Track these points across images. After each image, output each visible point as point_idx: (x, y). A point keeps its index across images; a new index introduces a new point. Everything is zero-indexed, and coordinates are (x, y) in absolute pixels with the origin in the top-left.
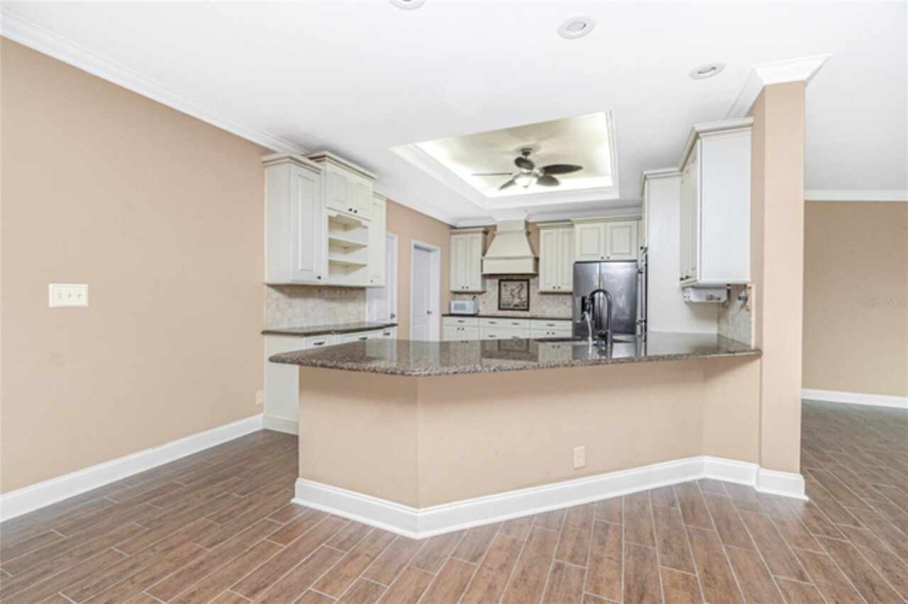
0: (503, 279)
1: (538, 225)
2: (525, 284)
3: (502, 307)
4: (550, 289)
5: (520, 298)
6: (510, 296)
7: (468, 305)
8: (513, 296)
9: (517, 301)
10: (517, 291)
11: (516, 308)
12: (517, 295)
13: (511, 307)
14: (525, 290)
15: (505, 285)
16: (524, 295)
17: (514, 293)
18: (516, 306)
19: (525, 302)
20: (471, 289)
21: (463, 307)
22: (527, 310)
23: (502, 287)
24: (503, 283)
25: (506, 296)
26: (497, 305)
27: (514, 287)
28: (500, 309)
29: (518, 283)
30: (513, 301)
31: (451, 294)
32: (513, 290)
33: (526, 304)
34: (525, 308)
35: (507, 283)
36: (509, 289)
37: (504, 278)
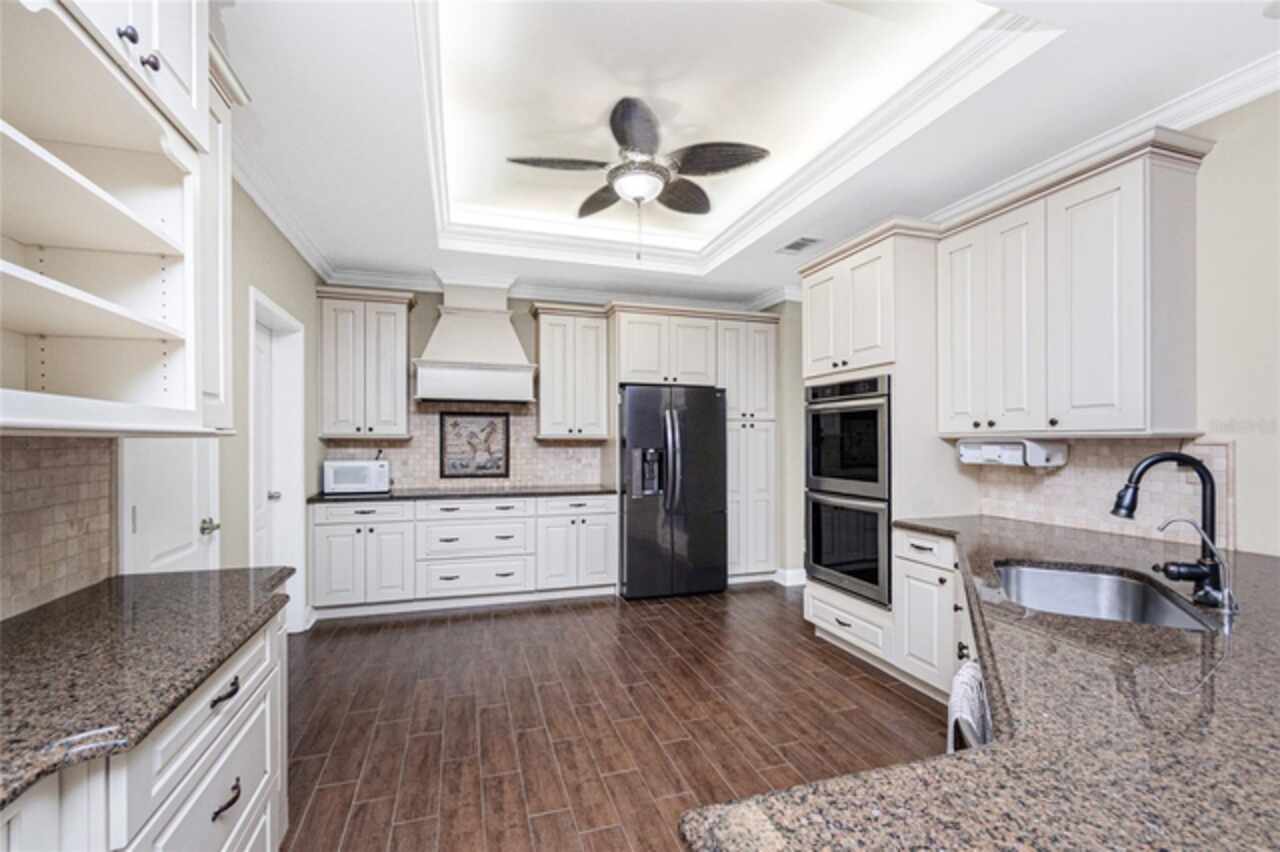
0: (448, 410)
1: (537, 305)
2: (499, 422)
3: (447, 472)
4: (561, 433)
5: (488, 450)
6: (467, 448)
7: (373, 473)
8: (474, 449)
9: (482, 458)
10: (482, 436)
11: (480, 472)
12: (482, 447)
13: (469, 471)
14: (499, 436)
15: (455, 425)
16: (497, 446)
17: (475, 441)
18: (480, 467)
19: (500, 459)
20: (381, 432)
21: (359, 475)
22: (506, 475)
23: (448, 428)
24: (449, 420)
25: (457, 447)
26: (437, 468)
27: (475, 429)
28: (443, 475)
29: (484, 421)
30: (474, 458)
31: (320, 444)
32: (473, 435)
33: (502, 463)
34: (502, 470)
35: (459, 419)
36: (465, 433)
37: (454, 408)
